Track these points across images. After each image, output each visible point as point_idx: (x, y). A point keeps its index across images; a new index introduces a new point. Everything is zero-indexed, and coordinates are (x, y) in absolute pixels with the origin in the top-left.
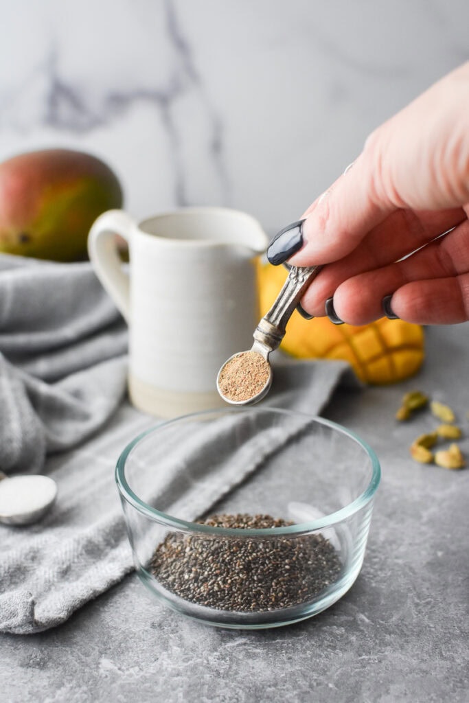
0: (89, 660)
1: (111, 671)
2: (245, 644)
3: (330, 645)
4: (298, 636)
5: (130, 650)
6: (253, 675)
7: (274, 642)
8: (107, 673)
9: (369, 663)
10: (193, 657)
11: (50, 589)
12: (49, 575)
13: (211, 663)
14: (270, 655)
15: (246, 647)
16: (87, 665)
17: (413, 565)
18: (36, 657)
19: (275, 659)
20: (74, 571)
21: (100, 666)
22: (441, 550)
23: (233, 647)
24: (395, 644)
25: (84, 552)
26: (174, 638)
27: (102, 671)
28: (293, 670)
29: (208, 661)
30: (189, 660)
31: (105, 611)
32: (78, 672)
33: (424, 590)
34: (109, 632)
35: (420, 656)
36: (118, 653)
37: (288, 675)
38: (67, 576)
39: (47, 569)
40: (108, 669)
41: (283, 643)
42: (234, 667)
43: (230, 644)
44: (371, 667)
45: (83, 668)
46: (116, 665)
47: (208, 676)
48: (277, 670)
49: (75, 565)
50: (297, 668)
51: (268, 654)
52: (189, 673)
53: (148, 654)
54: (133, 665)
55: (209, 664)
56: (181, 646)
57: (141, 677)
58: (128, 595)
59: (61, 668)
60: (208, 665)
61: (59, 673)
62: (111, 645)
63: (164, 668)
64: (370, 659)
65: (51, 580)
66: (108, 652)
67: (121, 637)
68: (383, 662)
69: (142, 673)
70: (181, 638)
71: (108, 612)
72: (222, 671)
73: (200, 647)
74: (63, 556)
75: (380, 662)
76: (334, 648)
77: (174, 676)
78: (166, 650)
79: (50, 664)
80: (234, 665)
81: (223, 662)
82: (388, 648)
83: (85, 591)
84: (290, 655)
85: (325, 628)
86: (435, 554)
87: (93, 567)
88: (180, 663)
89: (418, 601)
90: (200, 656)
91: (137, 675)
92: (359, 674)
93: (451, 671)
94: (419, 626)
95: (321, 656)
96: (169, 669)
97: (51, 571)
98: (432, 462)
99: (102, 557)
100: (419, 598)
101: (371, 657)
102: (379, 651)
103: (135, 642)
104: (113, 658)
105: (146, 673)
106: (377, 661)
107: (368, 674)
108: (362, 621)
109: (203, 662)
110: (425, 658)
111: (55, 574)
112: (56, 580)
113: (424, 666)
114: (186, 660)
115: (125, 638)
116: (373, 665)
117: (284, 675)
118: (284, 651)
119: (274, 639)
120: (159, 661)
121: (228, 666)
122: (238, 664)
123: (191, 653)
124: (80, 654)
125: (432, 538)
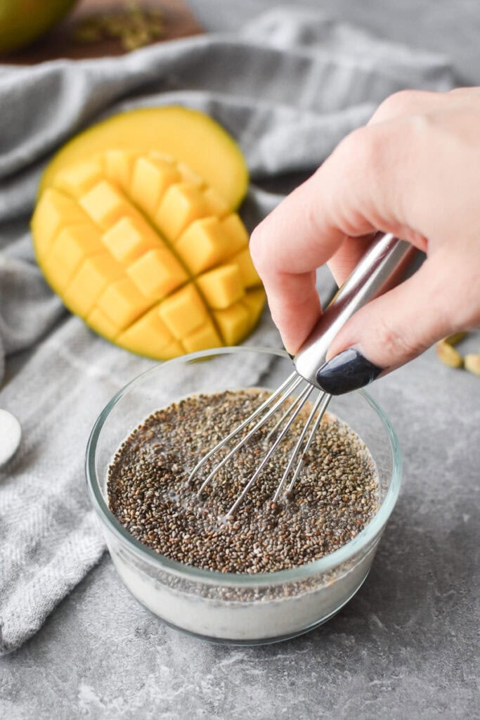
0: (66, 686)
1: (91, 703)
2: (242, 661)
3: (338, 664)
4: (303, 649)
5: (113, 671)
6: (251, 709)
7: (274, 658)
8: (88, 707)
9: (381, 692)
10: (183, 682)
11: (18, 575)
12: (16, 555)
13: (205, 691)
14: (271, 679)
15: (244, 666)
16: (65, 696)
17: (435, 536)
18: (7, 683)
19: (275, 686)
20: (44, 548)
21: (79, 696)
22: (467, 512)
23: (228, 666)
24: (411, 662)
25: (55, 522)
26: (161, 652)
27: (81, 703)
28: (296, 702)
29: (200, 687)
30: (179, 687)
31: (82, 611)
32: (55, 705)
33: (447, 576)
34: (89, 644)
35: (438, 681)
36: (97, 677)
37: (290, 710)
38: (37, 557)
39: (13, 547)
40: (89, 701)
41: (285, 660)
42: (230, 699)
43: (225, 662)
44: (384, 696)
45: (60, 699)
46: (97, 695)
47: (201, 711)
48: (278, 703)
49: (45, 540)
50: (301, 698)
51: (268, 678)
52: (179, 707)
53: (133, 678)
54: (117, 694)
55: (201, 692)
56: (170, 664)
57: (126, 713)
58: (107, 584)
59: (35, 700)
60: (201, 695)
61: (34, 708)
62: (92, 664)
63: (151, 699)
64: (382, 686)
65: (19, 563)
66: (88, 673)
67: (102, 650)
68: (397, 689)
69: (127, 708)
70: (170, 652)
71: (86, 610)
72: (216, 704)
73: (191, 666)
74: (31, 529)
75: (393, 689)
76: (342, 668)
77: (163, 712)
78: (153, 671)
79: (23, 694)
80: (230, 694)
81: (217, 689)
82: (404, 668)
83: (59, 587)
84: (293, 679)
85: (332, 637)
86: (460, 518)
87: (67, 540)
88: (170, 690)
89: (439, 595)
90: (191, 679)
91: (122, 710)
92: (369, 708)
93: (472, 704)
94: (439, 634)
95: (327, 681)
96: (157, 701)
97: (18, 551)
98: (462, 366)
99: (76, 526)
100: (440, 590)
101: (384, 682)
102: (393, 673)
103: (118, 658)
104: (93, 684)
105: (131, 706)
106: (390, 689)
107: (380, 708)
108: (375, 624)
109: (195, 690)
110: (444, 685)
111: (23, 555)
112: (24, 563)
113: (442, 697)
114: (175, 687)
115: (107, 653)
116: (386, 694)
117: (285, 710)
118: (286, 673)
119: (275, 654)
120: (146, 687)
121: (223, 696)
122: (234, 693)
123: (181, 676)
124: (56, 678)
125: (458, 491)
